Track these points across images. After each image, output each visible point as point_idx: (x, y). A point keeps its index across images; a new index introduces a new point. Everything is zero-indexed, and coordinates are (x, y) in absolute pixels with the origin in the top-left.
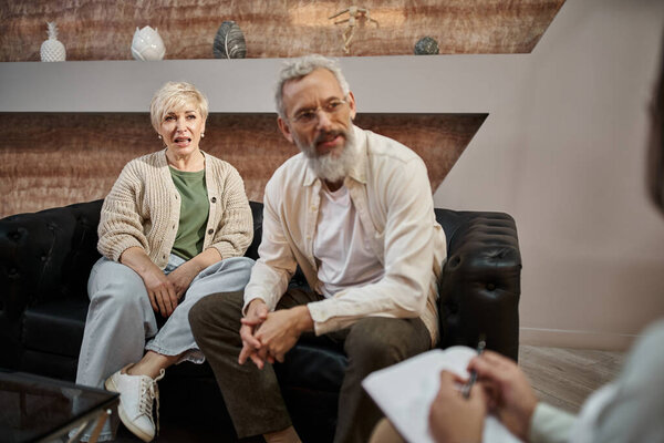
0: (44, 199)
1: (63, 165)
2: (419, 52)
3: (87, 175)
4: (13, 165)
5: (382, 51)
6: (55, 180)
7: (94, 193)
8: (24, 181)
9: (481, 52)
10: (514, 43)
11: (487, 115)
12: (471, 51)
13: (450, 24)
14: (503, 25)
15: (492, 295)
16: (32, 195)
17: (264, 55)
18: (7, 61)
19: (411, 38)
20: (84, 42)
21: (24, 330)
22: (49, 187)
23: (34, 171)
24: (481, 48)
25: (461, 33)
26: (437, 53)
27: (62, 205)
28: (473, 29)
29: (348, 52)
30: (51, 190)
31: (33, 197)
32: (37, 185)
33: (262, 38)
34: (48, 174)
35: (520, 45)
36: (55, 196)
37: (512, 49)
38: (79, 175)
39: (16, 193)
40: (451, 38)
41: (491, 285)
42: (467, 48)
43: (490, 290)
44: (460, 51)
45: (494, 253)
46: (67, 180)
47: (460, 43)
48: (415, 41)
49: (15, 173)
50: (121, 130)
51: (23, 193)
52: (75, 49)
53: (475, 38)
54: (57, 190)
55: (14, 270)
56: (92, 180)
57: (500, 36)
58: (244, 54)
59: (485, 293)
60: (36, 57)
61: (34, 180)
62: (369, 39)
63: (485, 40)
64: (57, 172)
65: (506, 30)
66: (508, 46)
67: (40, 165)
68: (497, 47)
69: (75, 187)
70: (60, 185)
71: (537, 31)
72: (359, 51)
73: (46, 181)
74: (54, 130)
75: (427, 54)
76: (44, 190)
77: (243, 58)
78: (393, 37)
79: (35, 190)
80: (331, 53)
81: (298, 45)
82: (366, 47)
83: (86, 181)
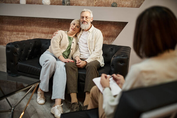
0: (20, 38)
1: (24, 29)
2: (113, 6)
3: (30, 32)
4: (12, 29)
5: (104, 5)
6: (23, 33)
7: (32, 37)
8: (15, 33)
9: (128, 7)
11: (128, 22)
12: (125, 6)
15: (121, 65)
16: (17, 36)
17: (75, 5)
18: (11, 3)
19: (111, 2)
21: (18, 67)
22: (21, 35)
23: (18, 31)
24: (128, 5)
25: (123, 1)
26: (117, 7)
28: (126, 1)
29: (95, 5)
32: (18, 34)
33: (74, 0)
34: (21, 31)
35: (137, 5)
36: (22, 37)
37: (136, 6)
38: (28, 32)
39: (13, 36)
40: (121, 3)
41: (121, 62)
42: (124, 5)
43: (121, 63)
44: (123, 6)
45: (123, 55)
46: (25, 33)
47: (123, 4)
48: (112, 3)
49: (13, 31)
50: (39, 22)
51: (15, 36)
52: (28, 1)
53: (127, 3)
54: (23, 35)
55: (16, 54)
56: (31, 33)
57: (133, 3)
58: (70, 4)
59: (120, 64)
61: (17, 33)
62: (101, 2)
63: (129, 3)
64: (23, 31)
65: (134, 1)
66: (135, 5)
67: (19, 29)
68: (132, 5)
69: (27, 35)
70: (24, 34)
71: (142, 2)
72: (98, 5)
73: (20, 33)
74: (22, 21)
75: (114, 7)
76: (20, 35)
77: (69, 5)
78: (107, 2)
79: (18, 35)
80: (91, 5)
81: (83, 2)
82: (100, 4)
83: (30, 34)
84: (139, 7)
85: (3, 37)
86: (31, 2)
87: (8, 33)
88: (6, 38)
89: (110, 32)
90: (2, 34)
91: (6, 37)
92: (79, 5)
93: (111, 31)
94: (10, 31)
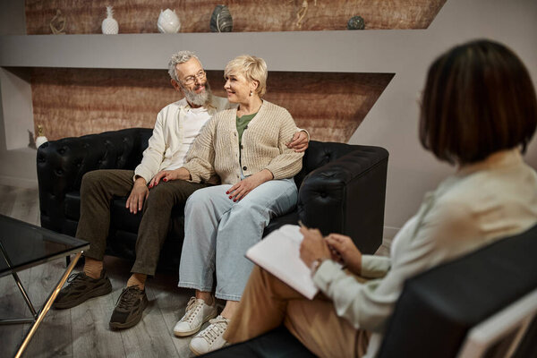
0: (106, 126)
1: (118, 103)
2: (349, 27)
3: (132, 110)
4: (87, 102)
5: (329, 25)
6: (113, 113)
7: (137, 123)
8: (94, 113)
10: (425, 19)
11: (394, 74)
13: (378, 4)
14: (417, 5)
16: (100, 123)
17: (247, 29)
18: (84, 33)
20: (131, 19)
22: (109, 118)
23: (101, 107)
24: (400, 23)
25: (386, 12)
26: (363, 29)
27: (117, 129)
28: (395, 9)
29: (300, 28)
30: (111, 120)
31: (100, 124)
32: (102, 117)
33: (247, 16)
34: (108, 109)
36: (113, 124)
38: (127, 110)
39: (89, 121)
40: (379, 15)
43: (324, 197)
44: (385, 26)
46: (120, 114)
47: (385, 19)
49: (89, 108)
50: (154, 80)
51: (93, 121)
52: (125, 24)
53: (396, 15)
54: (114, 120)
56: (135, 114)
58: (230, 29)
59: (320, 199)
60: (100, 31)
61: (100, 113)
62: (320, 16)
63: (404, 16)
64: (114, 108)
65: (420, 9)
67: (104, 103)
69: (125, 118)
70: (116, 117)
72: (313, 26)
73: (108, 114)
74: (112, 79)
75: (354, 29)
76: (106, 120)
77: (230, 31)
78: (337, 14)
79: (100, 120)
80: (293, 27)
81: (270, 20)
82: (317, 22)
83: (132, 115)
84: (426, 27)
85: (65, 126)
86: (132, 26)
87: (78, 114)
88: (72, 128)
89: (350, 104)
90: (63, 116)
91: (72, 125)
92: (260, 29)
93: (352, 102)
94: (81, 109)
